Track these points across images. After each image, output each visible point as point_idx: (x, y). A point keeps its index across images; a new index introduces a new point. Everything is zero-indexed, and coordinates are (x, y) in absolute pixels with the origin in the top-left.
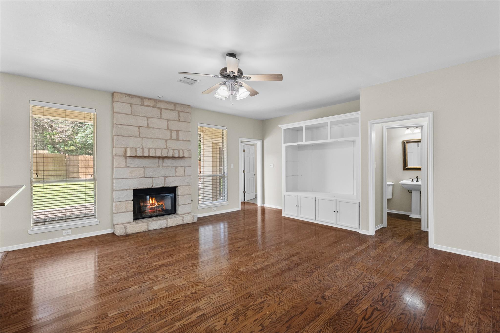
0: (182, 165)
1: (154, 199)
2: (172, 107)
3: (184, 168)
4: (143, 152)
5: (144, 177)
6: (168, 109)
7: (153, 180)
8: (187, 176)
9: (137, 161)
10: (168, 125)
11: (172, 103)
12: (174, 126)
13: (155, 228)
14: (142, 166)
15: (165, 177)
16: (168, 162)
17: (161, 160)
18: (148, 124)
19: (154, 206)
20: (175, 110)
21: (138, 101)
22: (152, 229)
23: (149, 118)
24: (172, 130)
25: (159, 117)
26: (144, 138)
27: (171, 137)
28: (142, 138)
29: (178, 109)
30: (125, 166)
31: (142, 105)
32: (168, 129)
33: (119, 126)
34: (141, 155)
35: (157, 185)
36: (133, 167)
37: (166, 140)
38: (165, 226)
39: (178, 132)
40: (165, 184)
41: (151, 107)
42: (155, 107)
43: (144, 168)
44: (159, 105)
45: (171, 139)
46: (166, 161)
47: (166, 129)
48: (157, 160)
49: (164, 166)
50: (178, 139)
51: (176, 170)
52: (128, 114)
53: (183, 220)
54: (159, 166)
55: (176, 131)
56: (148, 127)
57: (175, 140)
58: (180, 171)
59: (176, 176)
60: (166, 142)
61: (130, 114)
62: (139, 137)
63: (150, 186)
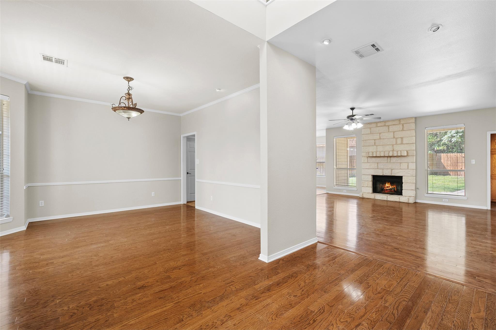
0: (406, 162)
1: (389, 184)
2: (397, 122)
3: (407, 163)
4: (373, 154)
5: (378, 169)
6: (394, 125)
7: (383, 170)
8: (410, 169)
9: (374, 159)
10: (394, 135)
11: (397, 120)
12: (399, 135)
13: (379, 199)
14: (377, 162)
15: (392, 170)
16: (393, 160)
17: (389, 158)
18: (380, 137)
19: (389, 188)
20: (400, 124)
21: (374, 125)
22: (377, 199)
23: (381, 133)
24: (397, 138)
25: (388, 131)
26: (378, 145)
27: (396, 142)
28: (377, 146)
29: (402, 122)
30: (367, 162)
31: (377, 126)
32: (394, 137)
33: (364, 141)
34: (372, 156)
35: (386, 174)
36: (371, 163)
37: (393, 145)
38: (385, 199)
39: (402, 138)
40: (391, 174)
41: (382, 126)
42: (385, 126)
43: (378, 163)
44: (387, 124)
45: (396, 144)
46: (392, 158)
47: (393, 138)
48: (386, 158)
49: (391, 162)
50: (402, 143)
51: (400, 165)
52: (369, 134)
53: (399, 199)
54: (387, 162)
55: (400, 138)
56: (380, 139)
57: (400, 144)
58: (404, 166)
59: (400, 169)
60: (393, 146)
61: (370, 134)
62: (375, 145)
63: (381, 174)
